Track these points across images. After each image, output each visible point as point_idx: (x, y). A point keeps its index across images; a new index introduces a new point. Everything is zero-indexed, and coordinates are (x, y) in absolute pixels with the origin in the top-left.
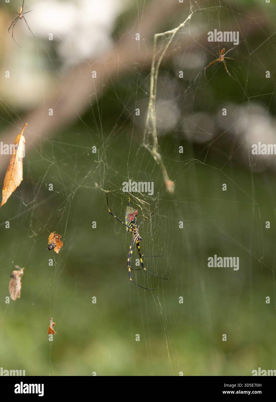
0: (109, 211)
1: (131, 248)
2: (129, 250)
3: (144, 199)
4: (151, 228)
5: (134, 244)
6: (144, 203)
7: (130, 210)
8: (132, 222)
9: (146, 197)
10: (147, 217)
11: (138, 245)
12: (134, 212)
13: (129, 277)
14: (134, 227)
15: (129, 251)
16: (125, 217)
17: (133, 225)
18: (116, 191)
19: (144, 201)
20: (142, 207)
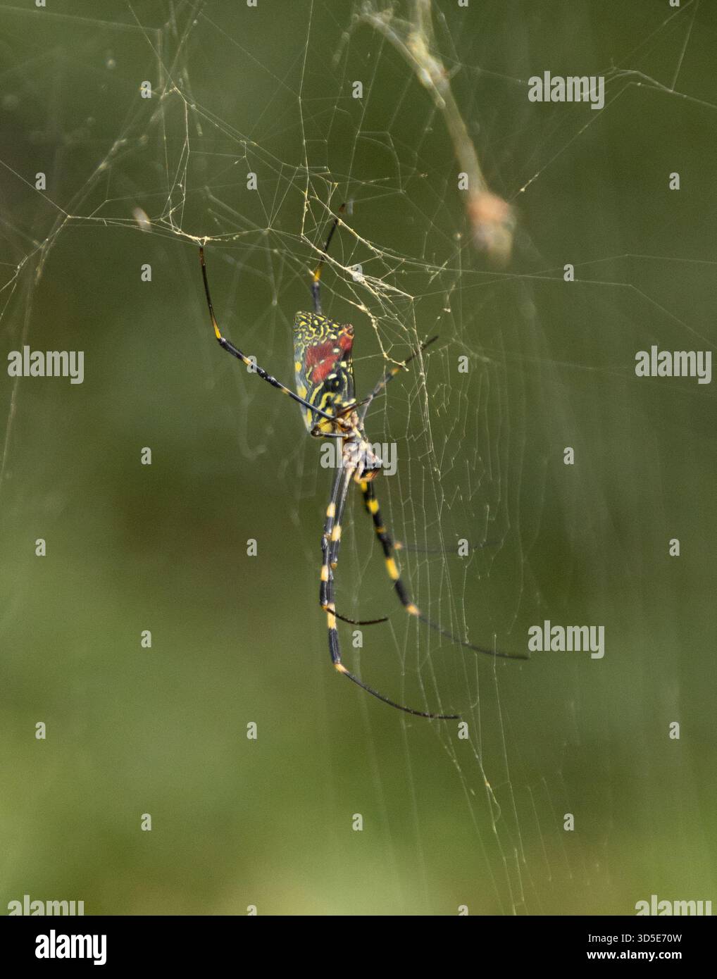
0: (219, 335)
1: (331, 511)
2: (325, 524)
3: (386, 272)
4: (426, 414)
5: (345, 491)
6: (388, 292)
7: (313, 326)
8: (330, 387)
9: (393, 263)
10: (403, 364)
11: (367, 496)
12: (333, 337)
13: (333, 659)
14: (340, 411)
15: (326, 530)
16: (293, 362)
17: (337, 402)
18: (242, 238)
19: (385, 281)
20: (376, 310)
